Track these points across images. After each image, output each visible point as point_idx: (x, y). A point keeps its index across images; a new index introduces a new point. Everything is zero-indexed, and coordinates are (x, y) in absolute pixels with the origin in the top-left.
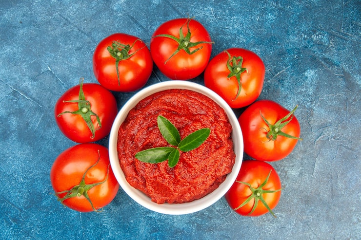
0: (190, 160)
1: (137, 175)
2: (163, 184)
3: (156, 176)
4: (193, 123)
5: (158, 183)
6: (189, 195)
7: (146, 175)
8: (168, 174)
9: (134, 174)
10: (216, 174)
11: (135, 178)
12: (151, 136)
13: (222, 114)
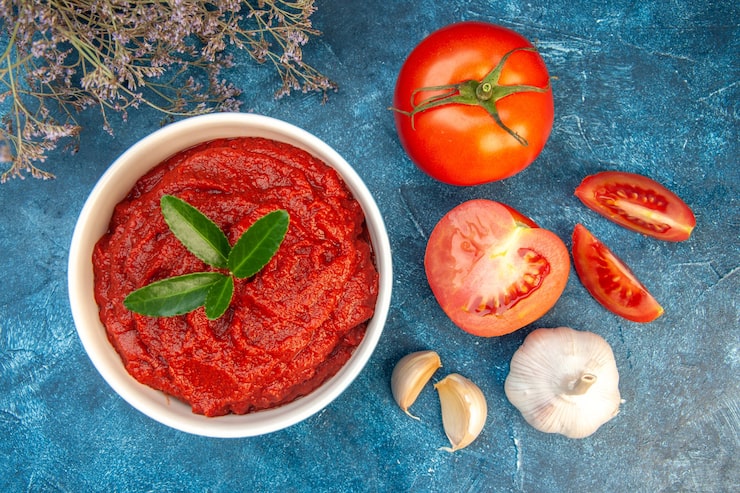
0: (265, 298)
1: (146, 353)
2: (209, 367)
3: (191, 349)
4: (260, 208)
5: (197, 363)
6: (280, 386)
7: (165, 350)
8: (218, 339)
9: (140, 351)
10: (336, 326)
11: (145, 361)
12: (164, 252)
13: (330, 182)
